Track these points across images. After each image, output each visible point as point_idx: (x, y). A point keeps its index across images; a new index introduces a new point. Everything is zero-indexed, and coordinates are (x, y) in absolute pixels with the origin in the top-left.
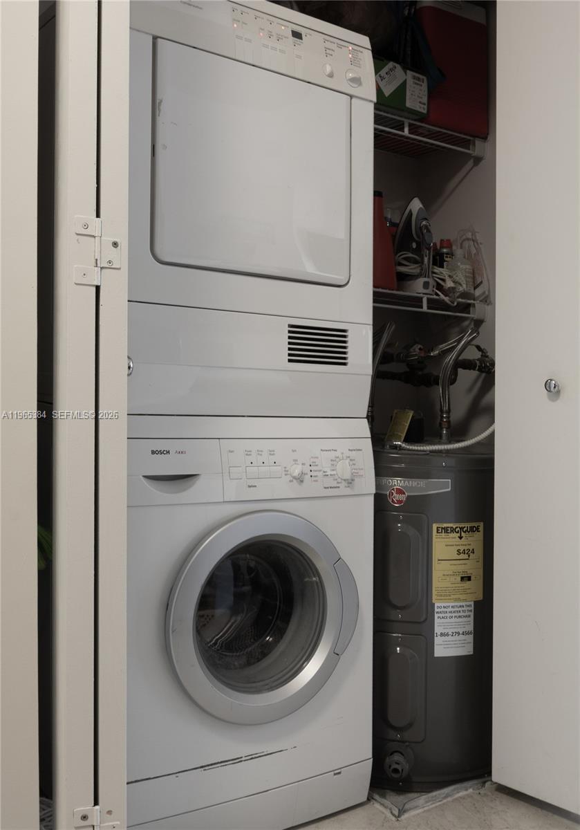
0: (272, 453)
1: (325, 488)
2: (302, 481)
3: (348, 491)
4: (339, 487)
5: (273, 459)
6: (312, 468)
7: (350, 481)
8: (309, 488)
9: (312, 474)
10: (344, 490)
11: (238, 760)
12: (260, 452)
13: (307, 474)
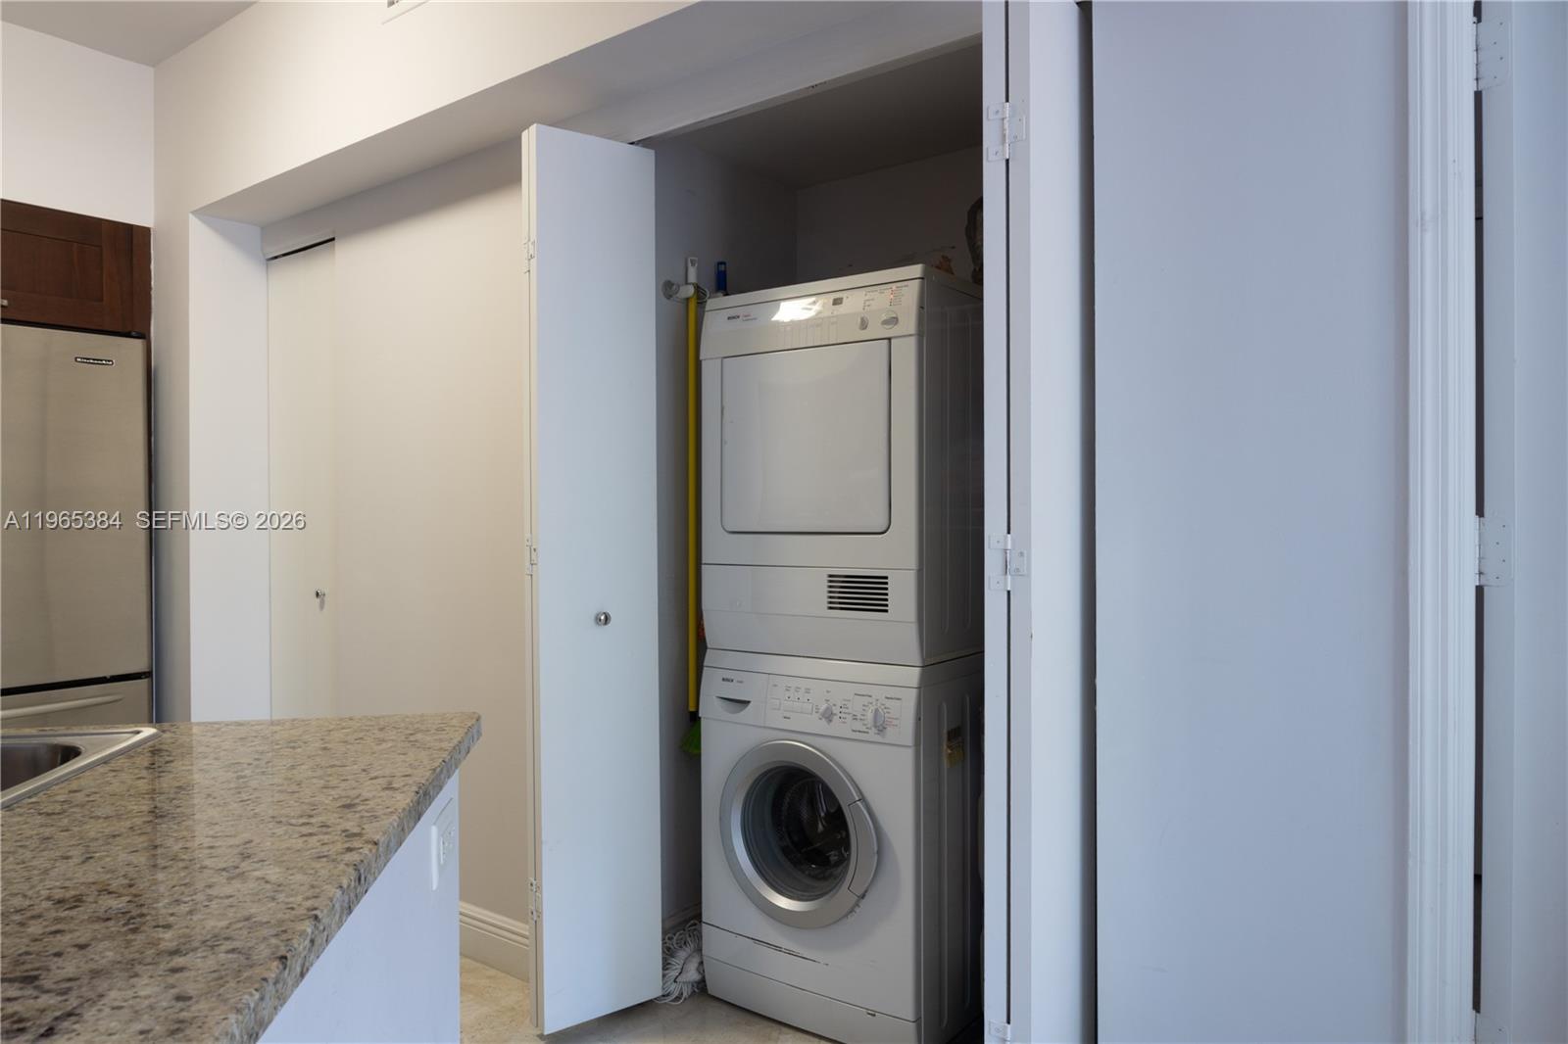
0: (808, 691)
1: (854, 731)
2: (831, 721)
3: (878, 738)
4: (867, 733)
5: (808, 696)
6: (843, 710)
7: (881, 728)
8: (836, 728)
9: (843, 715)
10: (872, 735)
11: (778, 948)
12: (797, 689)
13: (835, 714)
